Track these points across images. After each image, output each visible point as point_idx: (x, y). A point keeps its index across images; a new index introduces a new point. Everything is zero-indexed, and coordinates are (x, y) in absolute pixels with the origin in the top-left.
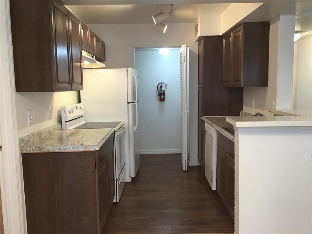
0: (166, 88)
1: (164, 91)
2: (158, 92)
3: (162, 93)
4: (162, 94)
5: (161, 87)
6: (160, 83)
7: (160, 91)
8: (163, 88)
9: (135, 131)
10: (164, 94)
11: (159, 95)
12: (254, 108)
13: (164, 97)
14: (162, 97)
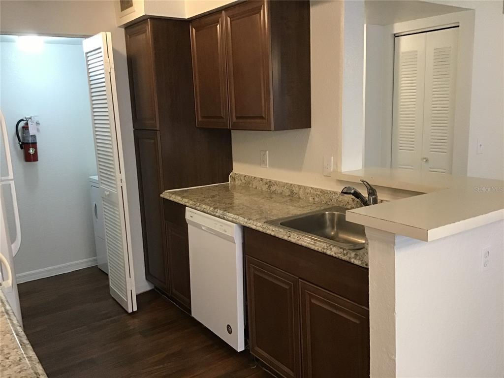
0: (38, 130)
1: (34, 136)
2: (19, 141)
3: (29, 143)
4: (31, 145)
5: (26, 128)
6: (22, 120)
7: (23, 137)
8: (32, 131)
9: (14, 256)
10: (34, 145)
11: (22, 148)
12: (268, 167)
13: (36, 152)
14: (31, 151)
